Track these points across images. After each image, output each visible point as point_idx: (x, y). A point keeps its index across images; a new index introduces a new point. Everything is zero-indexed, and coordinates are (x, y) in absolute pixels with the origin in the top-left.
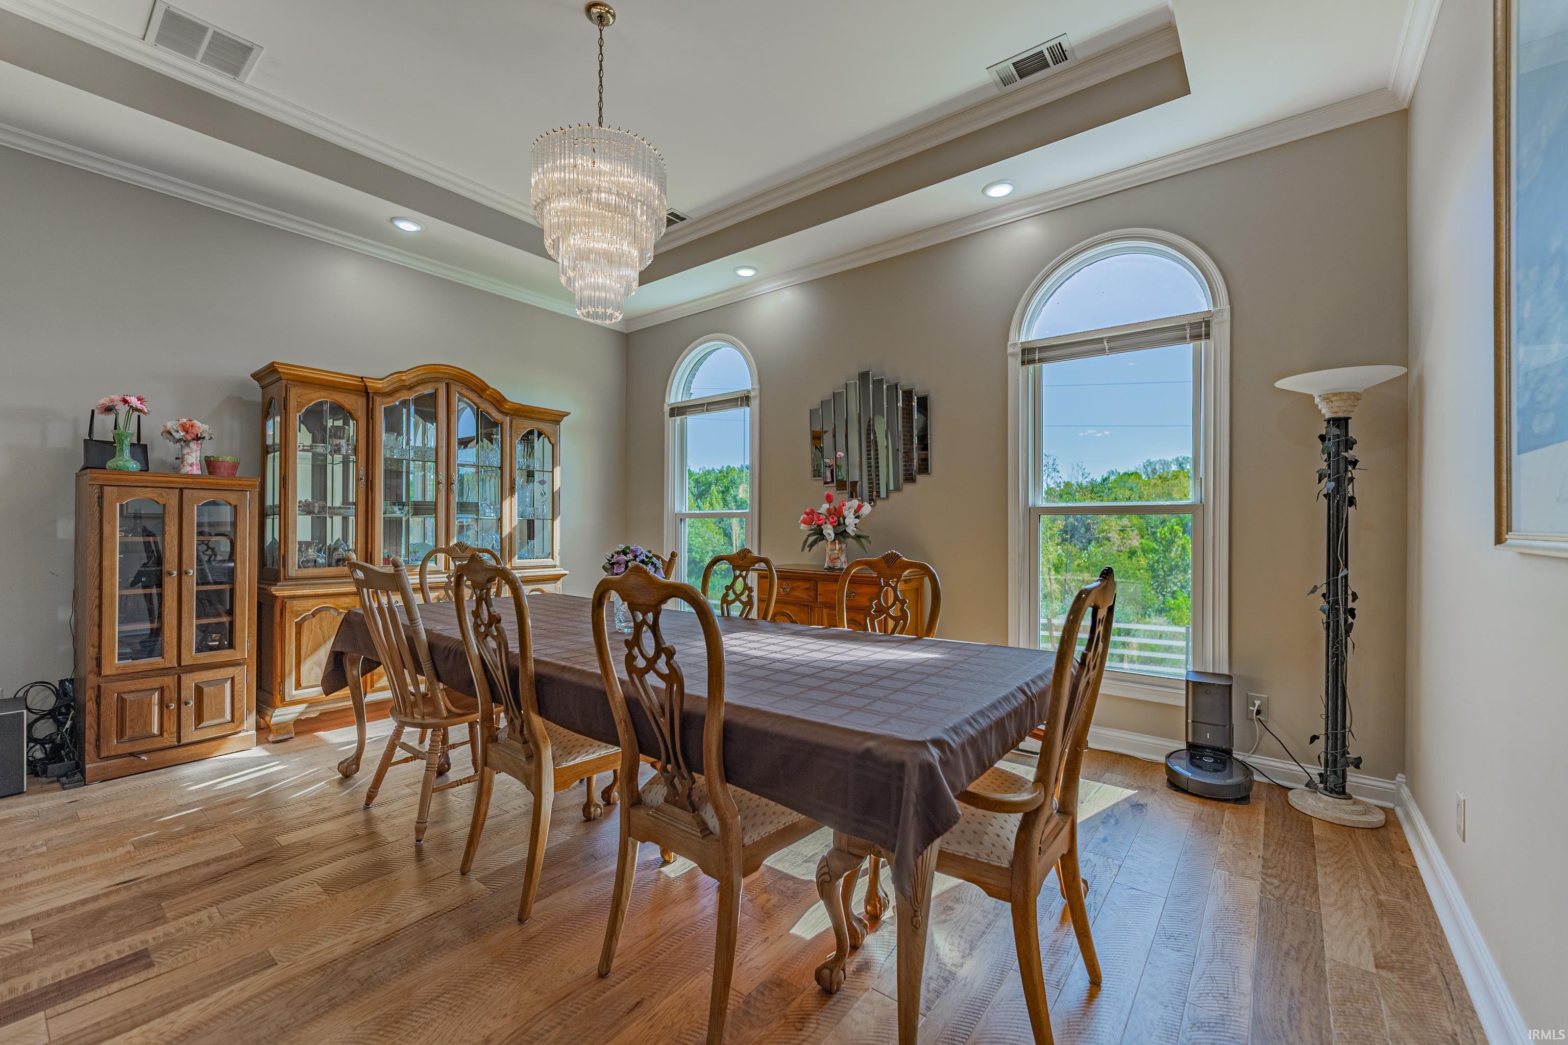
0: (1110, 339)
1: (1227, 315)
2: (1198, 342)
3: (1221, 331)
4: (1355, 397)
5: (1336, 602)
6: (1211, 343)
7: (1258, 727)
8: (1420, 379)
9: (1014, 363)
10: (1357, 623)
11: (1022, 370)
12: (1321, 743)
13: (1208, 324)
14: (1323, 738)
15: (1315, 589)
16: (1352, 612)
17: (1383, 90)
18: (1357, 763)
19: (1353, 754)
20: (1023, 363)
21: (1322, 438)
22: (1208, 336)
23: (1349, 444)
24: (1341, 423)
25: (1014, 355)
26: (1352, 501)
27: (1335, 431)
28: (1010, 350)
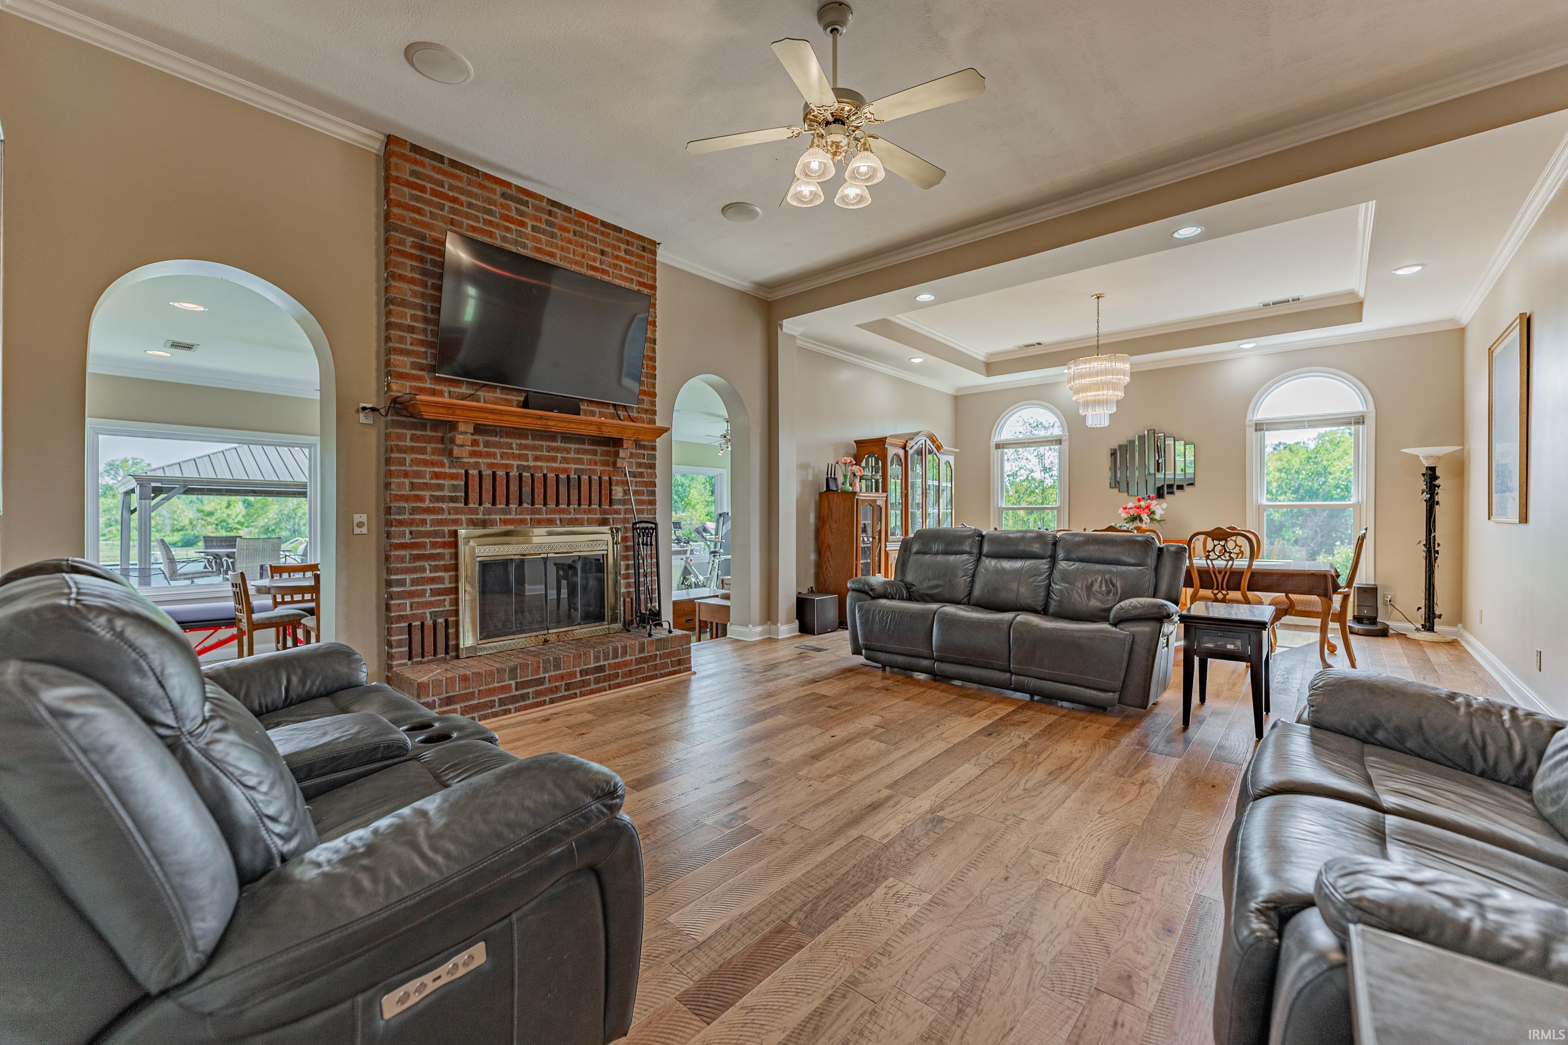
0: (1308, 421)
1: (1374, 414)
2: (1357, 426)
3: (1371, 421)
4: (1439, 458)
5: (1430, 547)
6: (1365, 426)
7: (1390, 607)
8: (1469, 452)
9: (1250, 431)
10: (1439, 556)
11: (1255, 434)
12: (1422, 611)
13: (1363, 418)
14: (1423, 608)
15: (1420, 542)
16: (1437, 552)
17: (1453, 320)
18: (1440, 617)
19: (1437, 612)
20: (1256, 430)
21: (1424, 475)
22: (1363, 423)
23: (1436, 478)
24: (1432, 469)
25: (1250, 426)
26: (1438, 503)
27: (1430, 472)
28: (1247, 423)
